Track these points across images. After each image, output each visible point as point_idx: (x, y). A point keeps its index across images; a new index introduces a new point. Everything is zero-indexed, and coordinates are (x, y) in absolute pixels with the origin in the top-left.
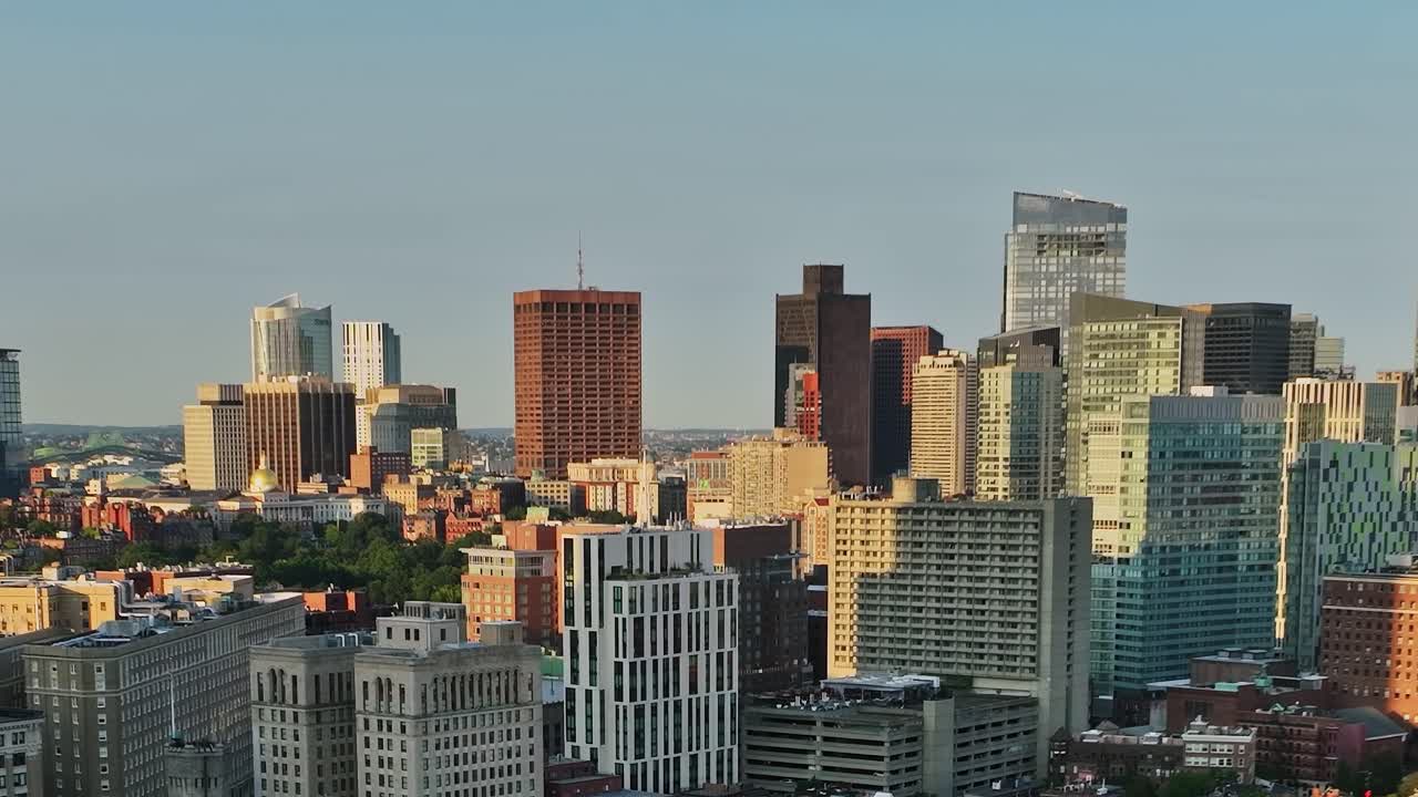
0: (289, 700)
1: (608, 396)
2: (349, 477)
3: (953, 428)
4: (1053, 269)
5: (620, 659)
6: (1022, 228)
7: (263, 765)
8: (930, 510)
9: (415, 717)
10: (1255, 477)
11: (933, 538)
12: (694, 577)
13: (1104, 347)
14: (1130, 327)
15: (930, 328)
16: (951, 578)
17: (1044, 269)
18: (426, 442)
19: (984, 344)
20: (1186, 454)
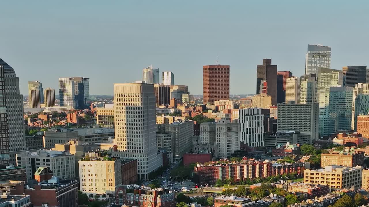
0: (206, 130)
1: (223, 87)
2: (170, 104)
3: (295, 93)
4: (316, 60)
5: (247, 127)
6: (309, 52)
7: (202, 140)
8: (294, 106)
9: (225, 132)
10: (348, 100)
11: (294, 110)
12: (258, 115)
13: (324, 77)
14: (329, 74)
15: (290, 72)
16: (297, 116)
17: (314, 60)
18: (185, 97)
19: (302, 77)
20: (336, 97)
